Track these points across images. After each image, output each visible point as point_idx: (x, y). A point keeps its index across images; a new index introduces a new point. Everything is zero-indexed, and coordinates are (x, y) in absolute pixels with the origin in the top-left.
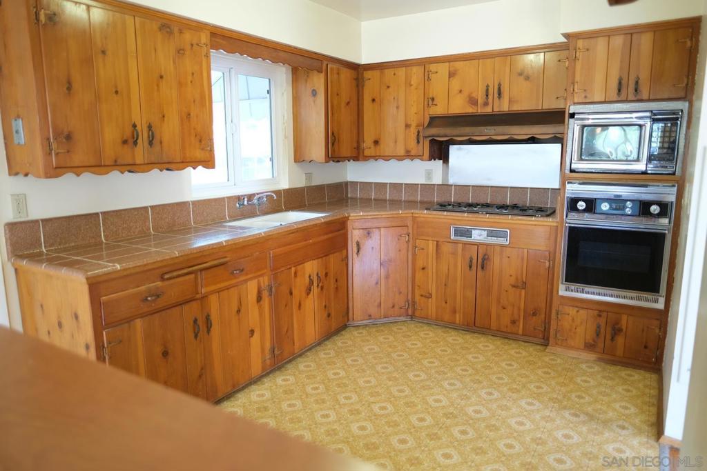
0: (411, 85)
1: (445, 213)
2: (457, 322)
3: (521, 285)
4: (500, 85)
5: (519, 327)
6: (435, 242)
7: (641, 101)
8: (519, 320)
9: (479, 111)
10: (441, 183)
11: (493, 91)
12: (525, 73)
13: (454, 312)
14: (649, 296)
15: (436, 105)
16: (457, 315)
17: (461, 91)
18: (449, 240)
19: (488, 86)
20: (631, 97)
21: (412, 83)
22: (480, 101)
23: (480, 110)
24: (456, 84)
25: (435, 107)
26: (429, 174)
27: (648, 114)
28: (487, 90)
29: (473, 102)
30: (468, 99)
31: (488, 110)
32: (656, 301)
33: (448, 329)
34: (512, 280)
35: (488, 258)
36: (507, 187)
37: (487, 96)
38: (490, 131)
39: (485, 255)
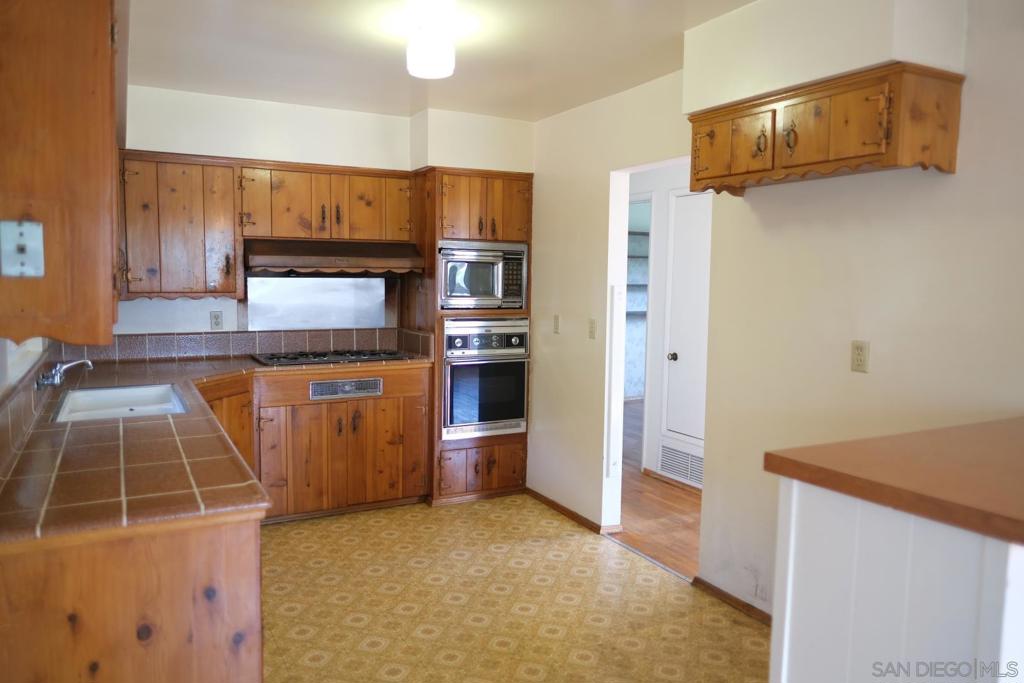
0: (214, 192)
1: (304, 367)
2: (325, 506)
3: (398, 439)
4: (338, 208)
5: (398, 489)
6: (289, 408)
7: (496, 241)
8: (398, 482)
9: (314, 236)
10: (236, 330)
11: (330, 214)
12: (366, 198)
13: (320, 494)
14: (513, 422)
15: (254, 224)
16: (325, 499)
17: (288, 210)
18: (308, 402)
19: (323, 207)
20: (489, 237)
21: (215, 189)
22: (314, 224)
23: (316, 235)
24: (281, 200)
25: (253, 226)
26: (216, 318)
27: (501, 254)
28: (324, 212)
29: (307, 225)
30: (299, 220)
31: (326, 236)
32: (518, 426)
33: (315, 521)
34: (389, 437)
35: (360, 416)
36: (329, 330)
37: (324, 218)
38: (343, 263)
39: (356, 412)
